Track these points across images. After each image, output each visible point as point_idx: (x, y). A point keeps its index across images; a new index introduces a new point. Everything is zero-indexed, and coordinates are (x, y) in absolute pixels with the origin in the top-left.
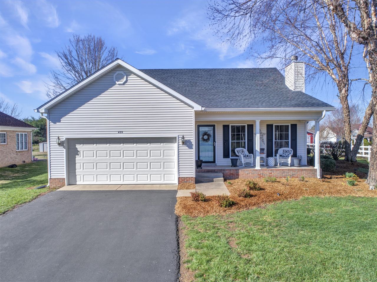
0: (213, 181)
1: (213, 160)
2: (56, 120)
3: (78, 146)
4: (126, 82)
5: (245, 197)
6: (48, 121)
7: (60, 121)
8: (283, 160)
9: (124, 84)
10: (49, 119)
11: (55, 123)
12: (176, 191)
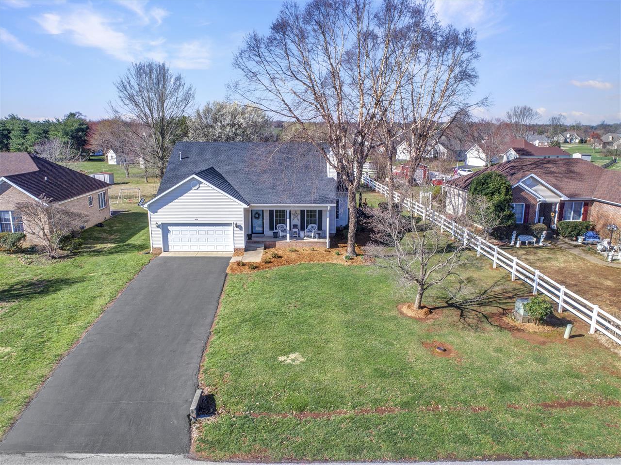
0: (257, 250)
1: (262, 232)
2: (155, 211)
3: (169, 227)
4: (199, 187)
5: (266, 263)
6: (149, 212)
7: (157, 212)
8: (309, 234)
9: (197, 189)
10: (149, 210)
11: (154, 213)
12: (231, 258)
